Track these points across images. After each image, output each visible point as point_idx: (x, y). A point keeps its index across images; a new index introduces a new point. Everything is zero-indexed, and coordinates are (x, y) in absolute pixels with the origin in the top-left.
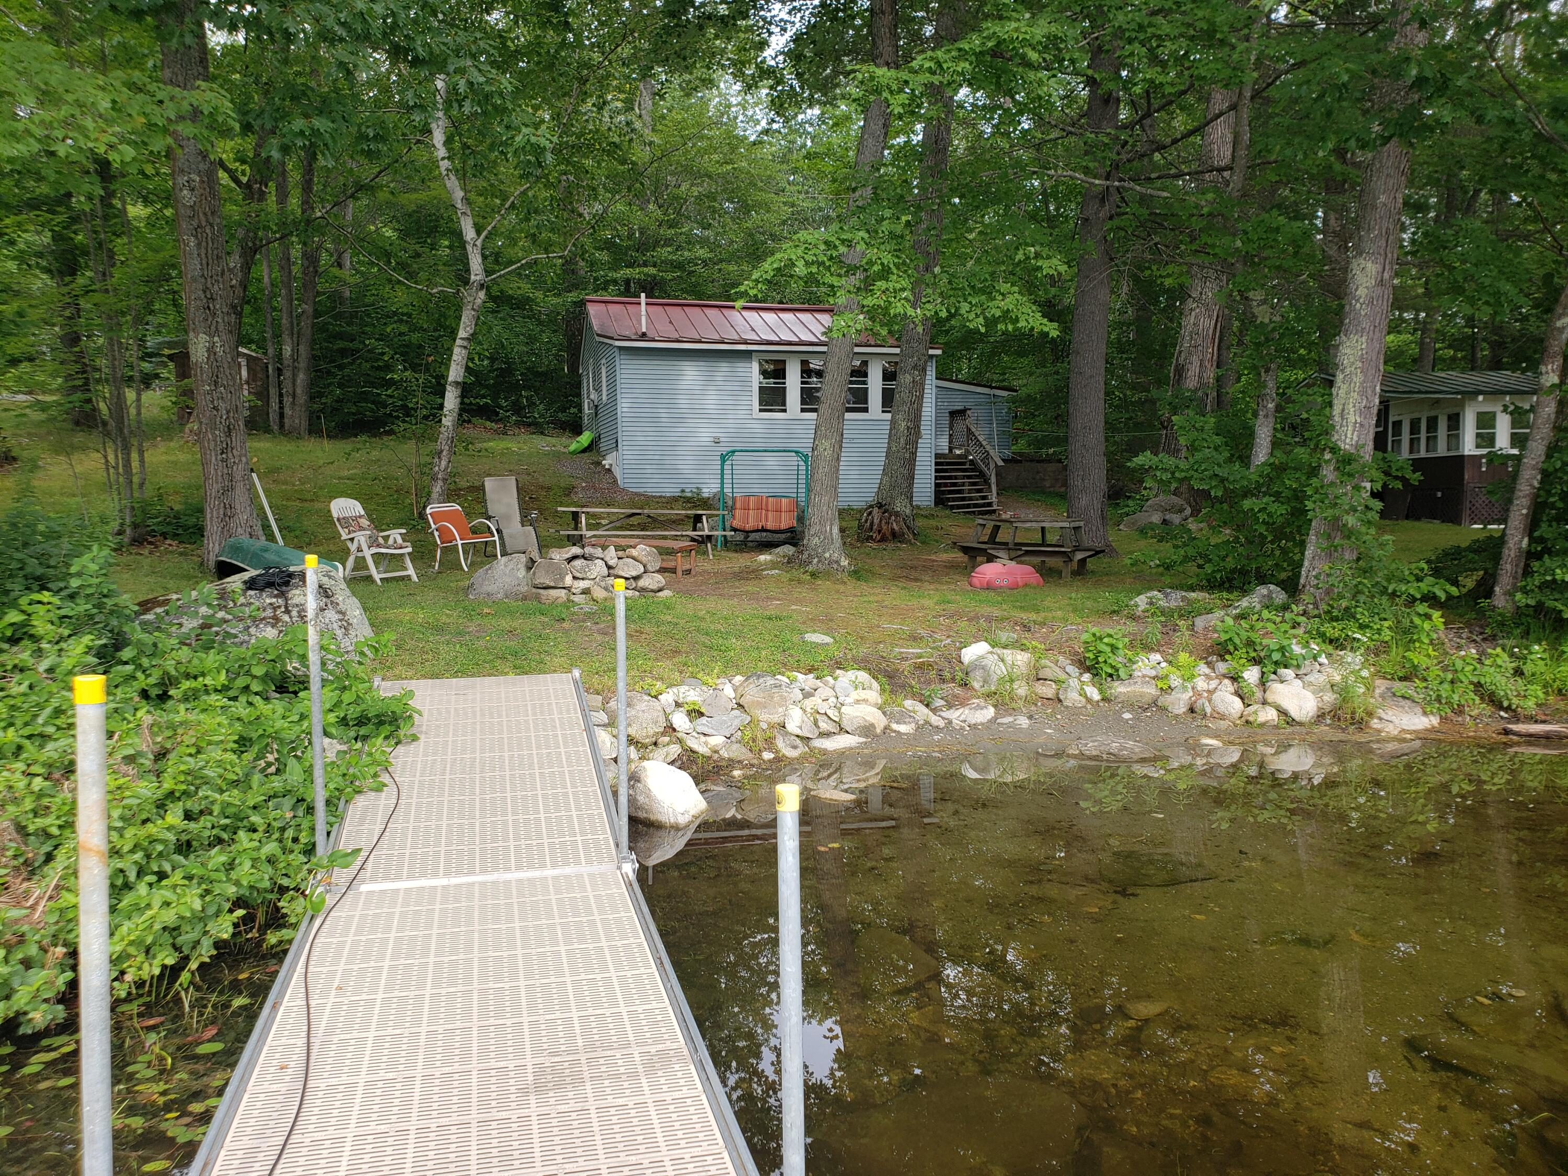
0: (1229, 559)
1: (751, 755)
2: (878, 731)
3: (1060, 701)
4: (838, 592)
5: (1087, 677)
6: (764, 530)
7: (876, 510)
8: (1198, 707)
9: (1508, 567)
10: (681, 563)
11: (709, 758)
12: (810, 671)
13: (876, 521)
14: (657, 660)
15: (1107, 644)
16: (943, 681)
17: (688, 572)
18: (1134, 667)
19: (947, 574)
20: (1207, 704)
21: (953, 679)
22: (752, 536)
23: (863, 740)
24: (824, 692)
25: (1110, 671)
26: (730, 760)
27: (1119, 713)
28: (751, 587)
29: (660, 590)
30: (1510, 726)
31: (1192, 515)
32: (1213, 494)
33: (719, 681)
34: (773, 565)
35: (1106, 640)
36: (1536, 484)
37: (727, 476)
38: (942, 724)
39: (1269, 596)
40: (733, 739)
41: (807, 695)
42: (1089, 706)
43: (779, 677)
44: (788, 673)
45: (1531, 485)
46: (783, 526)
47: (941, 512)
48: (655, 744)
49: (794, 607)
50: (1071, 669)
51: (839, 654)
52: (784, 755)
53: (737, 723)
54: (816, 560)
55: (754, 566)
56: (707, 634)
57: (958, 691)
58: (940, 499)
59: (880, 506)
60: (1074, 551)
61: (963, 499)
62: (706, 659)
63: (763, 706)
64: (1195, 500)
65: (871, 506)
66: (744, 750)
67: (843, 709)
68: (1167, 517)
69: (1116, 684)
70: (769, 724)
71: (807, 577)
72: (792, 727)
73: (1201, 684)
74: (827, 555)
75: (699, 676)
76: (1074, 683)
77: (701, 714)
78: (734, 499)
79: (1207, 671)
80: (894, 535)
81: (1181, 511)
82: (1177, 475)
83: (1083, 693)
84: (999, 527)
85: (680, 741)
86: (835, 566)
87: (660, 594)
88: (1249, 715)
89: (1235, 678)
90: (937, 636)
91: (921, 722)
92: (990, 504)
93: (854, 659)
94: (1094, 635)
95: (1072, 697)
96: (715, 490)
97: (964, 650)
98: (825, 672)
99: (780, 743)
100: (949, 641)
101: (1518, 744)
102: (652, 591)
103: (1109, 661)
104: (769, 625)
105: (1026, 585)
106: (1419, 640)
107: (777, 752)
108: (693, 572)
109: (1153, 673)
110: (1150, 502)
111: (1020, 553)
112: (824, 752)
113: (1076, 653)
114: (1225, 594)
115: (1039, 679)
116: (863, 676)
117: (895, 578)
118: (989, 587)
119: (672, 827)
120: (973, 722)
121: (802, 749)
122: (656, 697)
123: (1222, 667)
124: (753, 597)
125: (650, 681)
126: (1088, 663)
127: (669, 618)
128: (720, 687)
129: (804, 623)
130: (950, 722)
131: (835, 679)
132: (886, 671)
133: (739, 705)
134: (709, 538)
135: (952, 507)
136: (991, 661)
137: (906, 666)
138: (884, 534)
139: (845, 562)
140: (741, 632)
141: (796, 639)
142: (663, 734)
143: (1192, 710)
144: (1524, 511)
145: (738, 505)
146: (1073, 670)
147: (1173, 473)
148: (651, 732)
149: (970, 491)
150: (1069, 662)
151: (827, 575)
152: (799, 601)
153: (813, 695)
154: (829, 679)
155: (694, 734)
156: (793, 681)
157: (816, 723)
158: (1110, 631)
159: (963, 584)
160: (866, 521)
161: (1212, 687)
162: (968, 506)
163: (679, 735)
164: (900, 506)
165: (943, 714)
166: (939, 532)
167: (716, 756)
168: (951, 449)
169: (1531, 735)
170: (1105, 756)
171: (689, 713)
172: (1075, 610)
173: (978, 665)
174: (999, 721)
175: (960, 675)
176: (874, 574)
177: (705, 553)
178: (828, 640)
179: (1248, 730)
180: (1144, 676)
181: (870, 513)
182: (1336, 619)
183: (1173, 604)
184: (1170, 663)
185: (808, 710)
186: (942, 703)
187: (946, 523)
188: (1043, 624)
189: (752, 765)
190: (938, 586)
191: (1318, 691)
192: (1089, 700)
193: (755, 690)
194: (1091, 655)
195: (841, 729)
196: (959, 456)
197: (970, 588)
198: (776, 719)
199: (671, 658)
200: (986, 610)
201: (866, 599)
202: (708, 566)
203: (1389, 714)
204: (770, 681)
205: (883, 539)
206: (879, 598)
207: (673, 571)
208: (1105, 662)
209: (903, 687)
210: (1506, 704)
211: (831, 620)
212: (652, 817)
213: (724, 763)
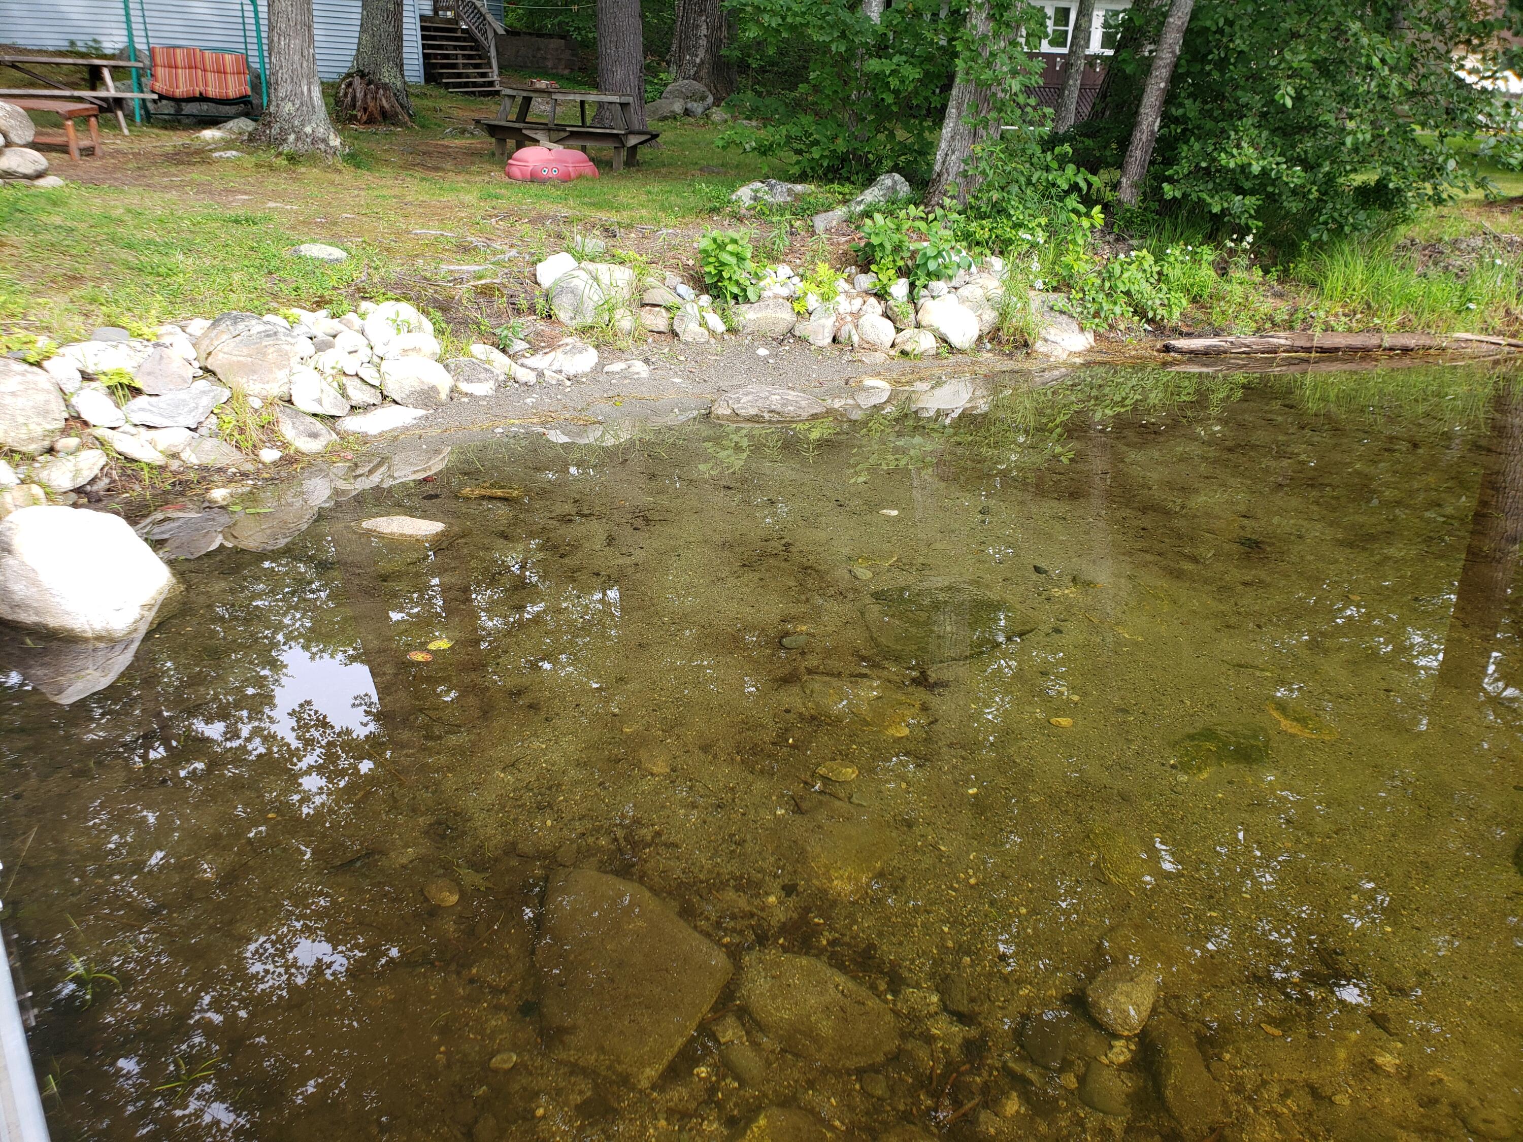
0: (840, 141)
1: (237, 456)
2: (443, 396)
3: (675, 334)
4: (332, 183)
5: (705, 299)
6: (203, 98)
7: (357, 80)
8: (843, 336)
9: (1138, 153)
10: (75, 138)
11: (163, 468)
12: (320, 303)
13: (359, 95)
14: (36, 293)
15: (731, 253)
16: (518, 312)
17: (88, 152)
18: (762, 284)
19: (473, 163)
20: (854, 331)
21: (532, 310)
22: (188, 108)
23: (421, 412)
24: (348, 339)
25: (736, 290)
26: (204, 468)
27: (751, 348)
28: (196, 174)
29: (40, 175)
30: (1172, 342)
31: (714, 104)
32: (834, 48)
33: (161, 330)
34: (228, 145)
35: (730, 248)
36: (1178, 52)
37: (136, 19)
38: (531, 377)
39: (893, 189)
40: (203, 431)
41: (322, 347)
42: (713, 341)
43: (268, 317)
44: (283, 310)
45: (1173, 52)
46: (232, 93)
47: (431, 90)
48: (51, 451)
49: (271, 204)
50: (683, 289)
51: (360, 276)
52: (297, 451)
53: (206, 402)
54: (292, 137)
55: (197, 145)
56: (130, 246)
57: (541, 325)
58: (431, 74)
59: (362, 75)
60: (626, 135)
61: (459, 75)
62: (132, 289)
63: (250, 370)
64: (715, 87)
65: (349, 75)
66: (227, 448)
67: (384, 366)
68: (689, 105)
69: (744, 308)
70: (264, 399)
71: (282, 162)
72: (304, 402)
73: (844, 305)
74: (308, 130)
75: (124, 320)
76: (691, 309)
77: (136, 391)
78: (152, 51)
79: (847, 287)
80: (384, 114)
81: (703, 98)
82: (789, 20)
83: (703, 323)
84: (531, 98)
85: (102, 443)
86: (322, 146)
87: (41, 182)
88: (904, 343)
89: (881, 295)
90: (497, 245)
91: (502, 378)
92: (491, 84)
93: (384, 282)
94: (715, 240)
95: (691, 330)
96: (120, 46)
97: (539, 266)
98: (345, 306)
99: (288, 430)
100: (514, 252)
101: (1180, 363)
102: (26, 177)
103: (734, 277)
104: (238, 231)
105: (580, 177)
106: (1074, 241)
107: (285, 445)
108: (98, 151)
109: (785, 292)
110: (669, 88)
111: (564, 135)
112: (364, 439)
113: (686, 267)
114: (836, 187)
115: (643, 305)
116: (407, 310)
117: (407, 166)
118: (534, 178)
119: (99, 638)
120: (572, 372)
121: (326, 437)
122: (38, 364)
123: (865, 281)
124: (203, 189)
125: (22, 334)
126: (708, 280)
127: (58, 220)
128: (166, 340)
129: (293, 228)
130: (541, 375)
131: (362, 316)
132: (435, 300)
133: (206, 370)
134: (119, 102)
135: (447, 85)
136: (581, 281)
137: (463, 292)
138: (371, 114)
139: (335, 141)
140: (191, 242)
141: (286, 253)
142: (65, 432)
143: (834, 340)
144: (1162, 85)
145: (159, 60)
146: (686, 290)
147: (784, 18)
148: (38, 431)
149: (465, 66)
150: (679, 279)
151: (312, 159)
152: (277, 195)
153: (330, 346)
154: (351, 316)
155: (128, 428)
156: (293, 324)
157: (344, 395)
158: (736, 236)
159: (497, 174)
160: (346, 95)
161: (855, 308)
162: (466, 85)
163: (98, 432)
164: (387, 75)
165: (526, 362)
166: (439, 115)
167: (175, 465)
168: (436, 11)
169: (1191, 352)
170: (767, 416)
171: (112, 390)
172: (663, 209)
173: (561, 288)
174: (606, 369)
175: (540, 303)
176: (377, 160)
177: (117, 126)
178: (337, 253)
179: (907, 364)
180: (776, 297)
181: (350, 85)
182: (982, 216)
183: (780, 199)
184: (802, 277)
185: (328, 371)
186: (524, 345)
187: (443, 104)
188: (629, 227)
189: (245, 475)
190: (467, 177)
191: (977, 307)
192: (712, 333)
193: (232, 343)
194: (710, 269)
195: (385, 398)
196: (449, 21)
197: (507, 180)
198: (275, 389)
199: (64, 289)
200: (548, 208)
201: (376, 193)
202: (121, 144)
203: (1053, 334)
204: (256, 327)
205: (370, 121)
206: (396, 191)
207: (63, 149)
208: (730, 279)
209: (464, 322)
210: (1150, 315)
211: (335, 224)
212: (52, 622)
213: (193, 476)
